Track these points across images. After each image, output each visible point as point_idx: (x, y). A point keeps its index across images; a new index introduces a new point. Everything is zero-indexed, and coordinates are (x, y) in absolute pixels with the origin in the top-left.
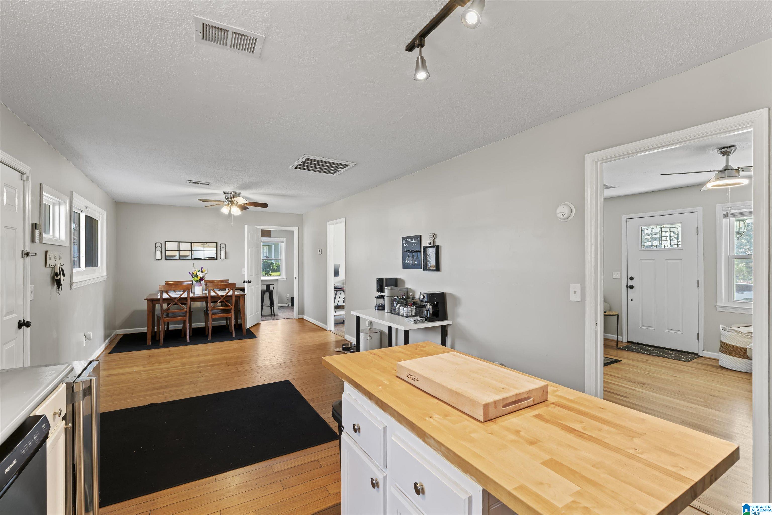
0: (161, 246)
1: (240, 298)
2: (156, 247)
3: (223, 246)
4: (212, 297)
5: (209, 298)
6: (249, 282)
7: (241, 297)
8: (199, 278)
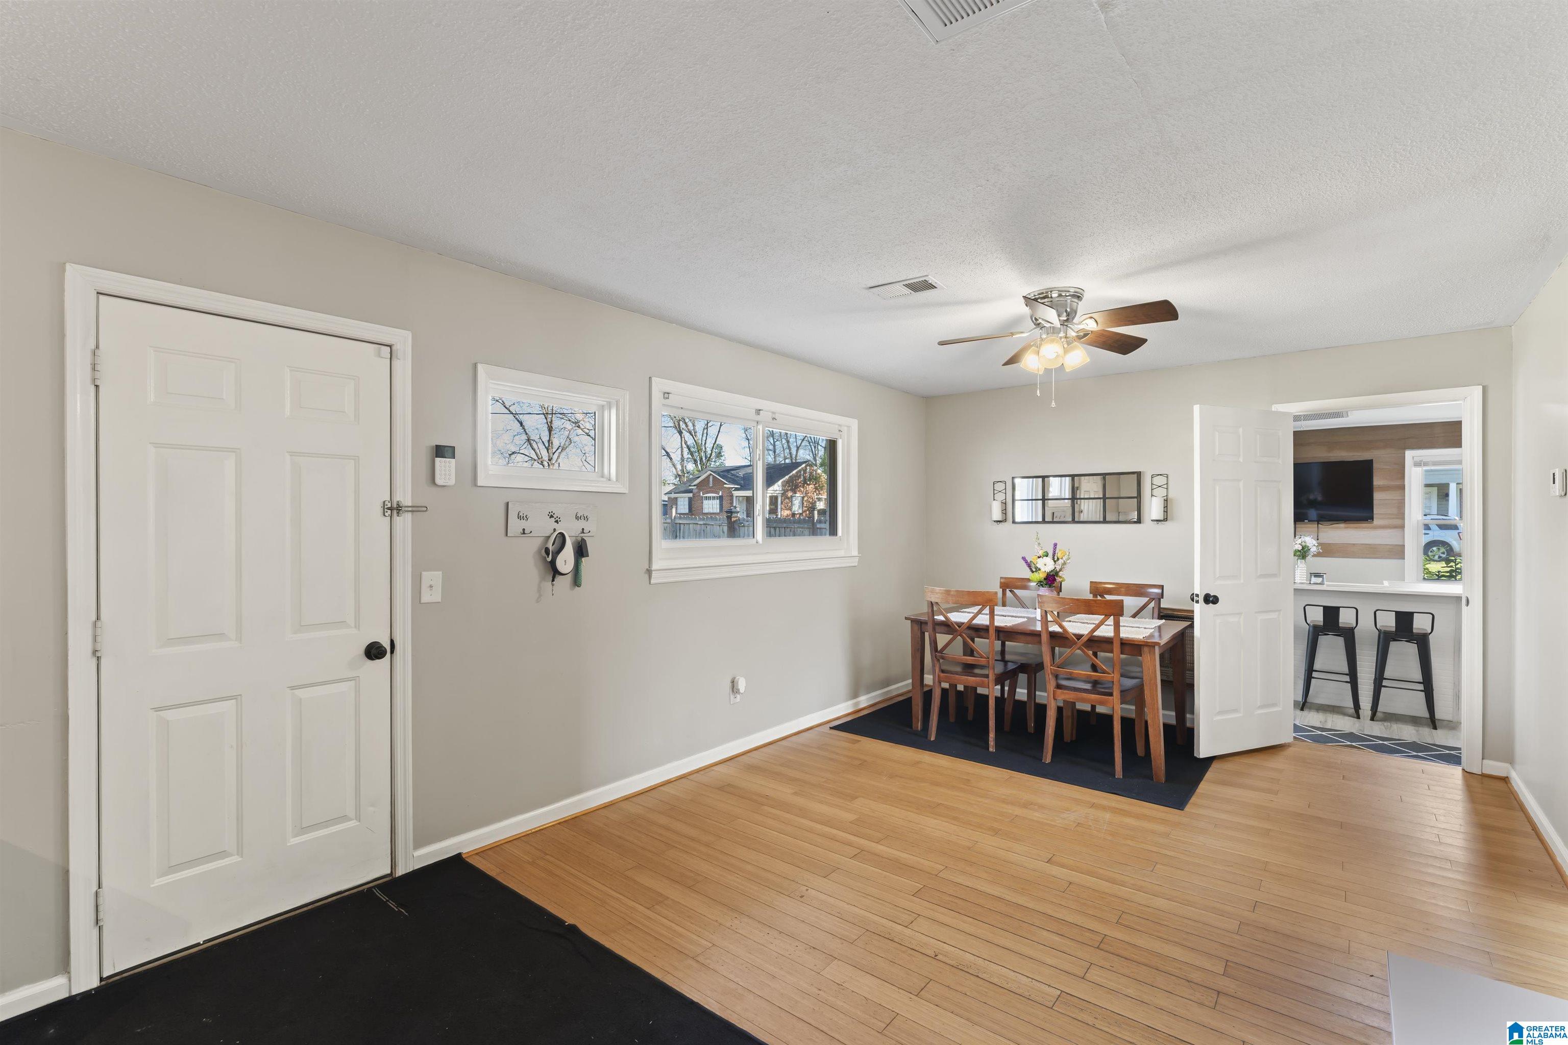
0: (1005, 489)
1: (1141, 651)
2: (996, 492)
3: (1159, 481)
4: (1053, 635)
5: (1045, 638)
6: (1210, 599)
7: (1146, 649)
8: (1044, 575)
